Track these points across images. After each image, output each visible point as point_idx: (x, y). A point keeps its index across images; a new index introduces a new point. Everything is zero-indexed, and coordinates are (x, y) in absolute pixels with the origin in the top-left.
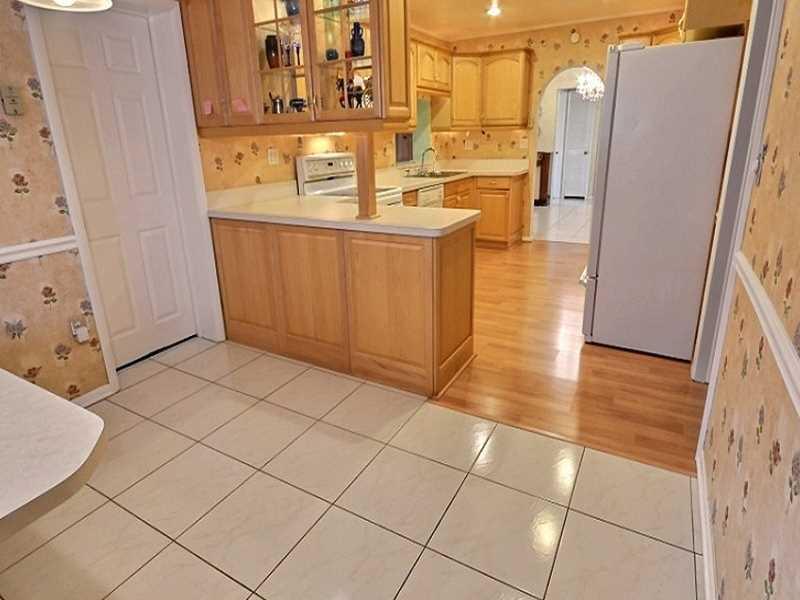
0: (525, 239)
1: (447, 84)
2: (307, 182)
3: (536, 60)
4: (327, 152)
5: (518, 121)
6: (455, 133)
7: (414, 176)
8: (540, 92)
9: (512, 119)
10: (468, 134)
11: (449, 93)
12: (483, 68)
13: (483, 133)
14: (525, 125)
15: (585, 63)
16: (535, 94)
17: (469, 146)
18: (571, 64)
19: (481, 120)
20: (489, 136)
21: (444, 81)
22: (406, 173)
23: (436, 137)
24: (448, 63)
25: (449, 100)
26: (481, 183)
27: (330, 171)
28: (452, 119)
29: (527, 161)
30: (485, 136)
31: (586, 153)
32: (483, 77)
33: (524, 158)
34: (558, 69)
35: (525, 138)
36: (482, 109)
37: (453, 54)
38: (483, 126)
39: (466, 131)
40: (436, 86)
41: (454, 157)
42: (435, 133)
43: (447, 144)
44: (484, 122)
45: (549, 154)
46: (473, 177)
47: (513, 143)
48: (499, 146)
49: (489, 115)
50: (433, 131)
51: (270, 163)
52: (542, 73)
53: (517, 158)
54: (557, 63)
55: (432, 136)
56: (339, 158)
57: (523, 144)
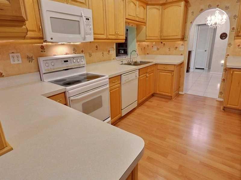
0: (180, 93)
1: (144, 19)
2: (44, 74)
3: (190, 6)
4: (66, 54)
5: (180, 37)
6: (148, 43)
7: (125, 64)
8: (191, 23)
9: (177, 36)
10: (154, 43)
11: (145, 23)
12: (162, 11)
13: (162, 43)
14: (183, 39)
15: (218, 6)
16: (188, 23)
17: (155, 49)
18: (210, 7)
19: (161, 36)
20: (164, 44)
21: (142, 17)
22: (121, 63)
23: (139, 45)
24: (145, 9)
25: (145, 27)
26: (159, 67)
27: (65, 66)
28: (146, 36)
29: (183, 56)
30: (163, 44)
31: (206, 51)
32: (162, 15)
33: (182, 55)
34: (202, 10)
35: (182, 45)
36: (161, 31)
37: (147, 4)
38: (161, 39)
39: (153, 42)
40: (137, 19)
41: (148, 54)
42: (139, 43)
43: (144, 48)
44: (162, 38)
45: (191, 51)
46: (156, 64)
47: (176, 48)
48: (169, 49)
49: (165, 34)
50: (137, 42)
51: (12, 63)
52: (193, 13)
53: (179, 55)
54: (202, 7)
55: (137, 44)
56: (73, 58)
57: (181, 48)
